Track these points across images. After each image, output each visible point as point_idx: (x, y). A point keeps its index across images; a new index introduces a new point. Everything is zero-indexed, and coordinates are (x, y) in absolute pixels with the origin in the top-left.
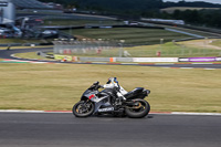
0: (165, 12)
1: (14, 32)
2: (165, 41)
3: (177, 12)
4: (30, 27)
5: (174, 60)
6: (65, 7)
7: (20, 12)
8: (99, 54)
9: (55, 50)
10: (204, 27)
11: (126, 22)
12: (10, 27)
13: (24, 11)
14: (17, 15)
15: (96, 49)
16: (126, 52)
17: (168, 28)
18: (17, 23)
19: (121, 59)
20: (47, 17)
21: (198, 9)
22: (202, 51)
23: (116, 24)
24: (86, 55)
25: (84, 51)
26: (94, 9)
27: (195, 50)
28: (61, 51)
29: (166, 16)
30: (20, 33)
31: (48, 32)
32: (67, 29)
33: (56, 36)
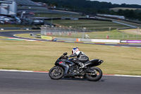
0: (112, 11)
1: (16, 20)
2: (112, 29)
3: (120, 10)
4: (26, 17)
5: (117, 41)
6: (49, 5)
7: (20, 7)
8: (70, 36)
9: (42, 33)
10: (137, 21)
11: (88, 16)
12: (14, 17)
13: (23, 7)
14: (18, 10)
15: (68, 33)
16: (87, 35)
17: (114, 21)
18: (18, 15)
19: (83, 40)
20: (37, 11)
21: (134, 9)
22: (135, 36)
23: (81, 17)
24: (61, 36)
25: (60, 34)
26: (67, 7)
27: (131, 36)
28: (45, 33)
29: (113, 13)
30: (20, 21)
31: (38, 21)
32: (50, 19)
33: (43, 24)
